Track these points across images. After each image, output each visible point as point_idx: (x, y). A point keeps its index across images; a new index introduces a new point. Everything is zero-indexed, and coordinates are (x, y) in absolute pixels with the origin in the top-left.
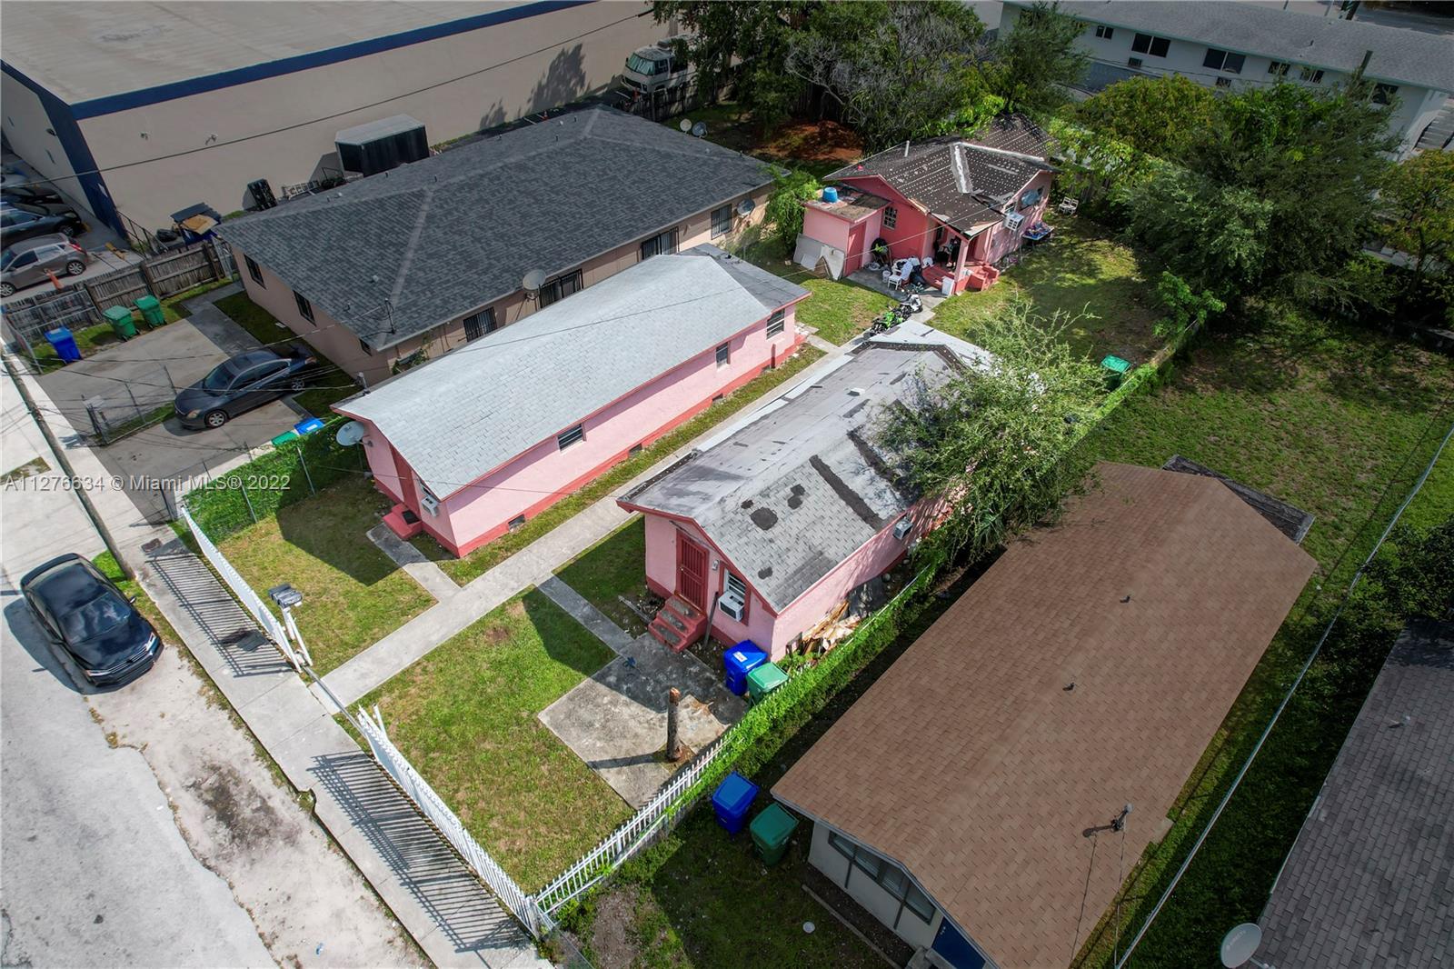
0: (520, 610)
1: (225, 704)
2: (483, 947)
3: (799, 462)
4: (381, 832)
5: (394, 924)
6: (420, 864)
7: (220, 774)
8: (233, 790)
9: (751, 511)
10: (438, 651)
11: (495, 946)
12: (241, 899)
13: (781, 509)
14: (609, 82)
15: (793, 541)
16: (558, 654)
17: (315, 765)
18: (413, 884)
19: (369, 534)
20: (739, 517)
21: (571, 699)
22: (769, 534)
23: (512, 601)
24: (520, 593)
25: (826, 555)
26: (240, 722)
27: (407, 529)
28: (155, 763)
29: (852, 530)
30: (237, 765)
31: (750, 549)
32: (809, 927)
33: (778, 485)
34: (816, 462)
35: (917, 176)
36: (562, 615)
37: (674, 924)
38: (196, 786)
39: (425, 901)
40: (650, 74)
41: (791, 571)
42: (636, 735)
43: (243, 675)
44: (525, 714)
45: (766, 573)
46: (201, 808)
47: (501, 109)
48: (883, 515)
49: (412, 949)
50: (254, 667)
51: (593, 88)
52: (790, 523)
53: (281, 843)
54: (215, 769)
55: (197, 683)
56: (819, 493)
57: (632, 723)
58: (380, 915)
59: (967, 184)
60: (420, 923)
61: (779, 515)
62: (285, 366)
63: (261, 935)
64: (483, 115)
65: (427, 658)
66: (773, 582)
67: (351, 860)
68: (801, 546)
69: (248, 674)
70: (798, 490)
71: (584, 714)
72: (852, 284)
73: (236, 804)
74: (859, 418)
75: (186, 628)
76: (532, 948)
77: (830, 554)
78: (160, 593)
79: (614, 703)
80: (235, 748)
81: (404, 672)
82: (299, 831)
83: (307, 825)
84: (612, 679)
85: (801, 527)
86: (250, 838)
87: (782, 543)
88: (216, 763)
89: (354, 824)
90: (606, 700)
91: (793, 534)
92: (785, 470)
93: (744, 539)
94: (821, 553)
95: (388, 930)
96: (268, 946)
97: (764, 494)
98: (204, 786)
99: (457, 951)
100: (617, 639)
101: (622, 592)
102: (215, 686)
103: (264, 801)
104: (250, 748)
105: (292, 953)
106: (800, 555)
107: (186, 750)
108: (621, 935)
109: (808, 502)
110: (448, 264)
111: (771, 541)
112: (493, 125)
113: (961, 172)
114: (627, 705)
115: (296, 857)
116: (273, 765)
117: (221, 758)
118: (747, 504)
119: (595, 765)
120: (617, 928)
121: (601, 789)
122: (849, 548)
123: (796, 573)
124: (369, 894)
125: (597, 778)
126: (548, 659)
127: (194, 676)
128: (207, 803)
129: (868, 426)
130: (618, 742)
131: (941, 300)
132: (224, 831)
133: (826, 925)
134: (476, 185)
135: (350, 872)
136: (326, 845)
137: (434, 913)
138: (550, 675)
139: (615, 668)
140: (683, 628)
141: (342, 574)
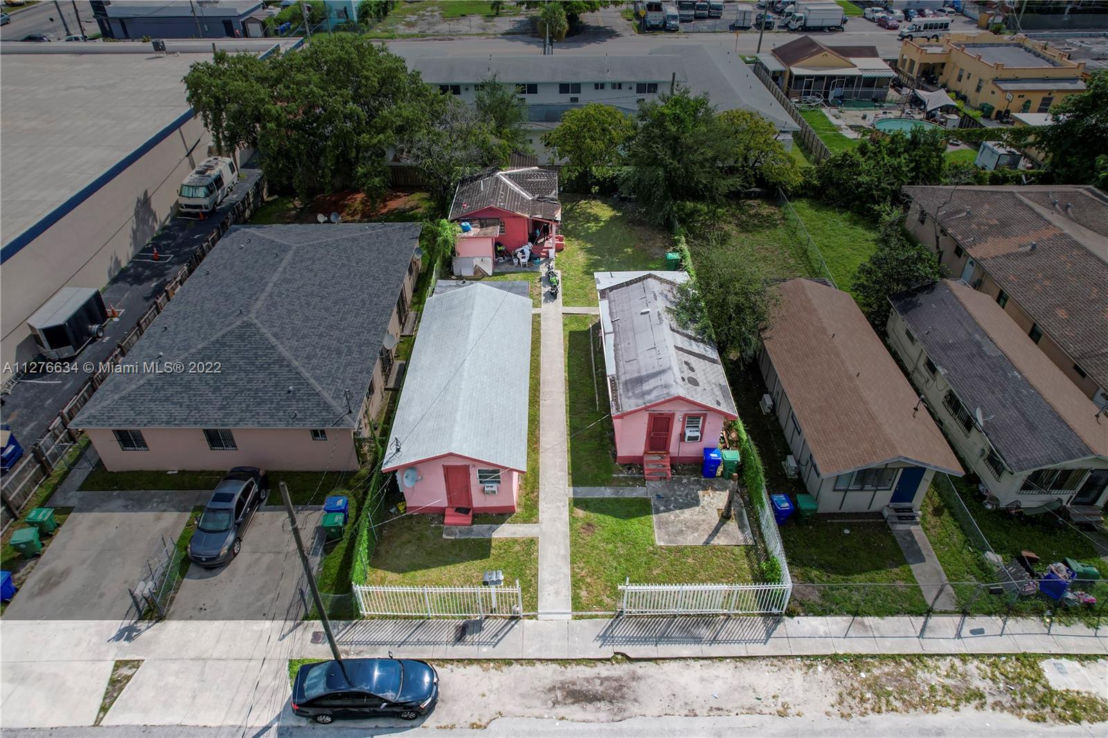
0: (580, 513)
1: (508, 662)
2: (771, 634)
4: (671, 637)
5: (728, 661)
6: (705, 632)
7: (559, 688)
8: (577, 688)
9: (686, 381)
10: (573, 555)
11: (774, 630)
12: (656, 714)
13: (692, 374)
14: (169, 212)
15: (709, 385)
16: (629, 516)
17: (600, 643)
18: (714, 641)
19: (444, 536)
21: (659, 528)
23: (571, 512)
24: (569, 505)
25: (721, 384)
26: (531, 661)
27: (467, 519)
28: (519, 714)
29: (716, 369)
30: (562, 678)
32: (847, 531)
33: (681, 365)
34: (677, 348)
36: (602, 500)
37: (810, 568)
38: (555, 703)
39: (727, 642)
40: (207, 196)
42: (704, 520)
43: (497, 643)
44: (651, 548)
45: (718, 403)
46: (576, 707)
47: (116, 259)
49: (747, 661)
50: (496, 635)
51: (163, 220)
52: (700, 378)
53: (634, 683)
54: (552, 689)
55: (475, 668)
56: (693, 361)
57: (695, 517)
58: (718, 663)
59: (527, 194)
60: (740, 650)
61: (694, 377)
63: (686, 716)
64: (107, 268)
66: (723, 405)
67: (676, 658)
68: (713, 386)
69: (499, 641)
70: (687, 363)
71: (673, 529)
72: (503, 274)
73: (587, 691)
74: (666, 321)
75: (423, 652)
76: (786, 618)
78: (376, 651)
79: (677, 516)
80: (549, 674)
81: (572, 576)
82: (634, 672)
83: (635, 667)
84: (662, 508)
86: (618, 695)
87: (708, 388)
88: (550, 686)
89: (656, 645)
90: (672, 517)
91: (706, 382)
92: (675, 357)
95: (731, 664)
96: (696, 715)
98: (560, 698)
99: (765, 644)
100: (638, 492)
101: (612, 472)
102: (489, 660)
103: (599, 678)
104: (555, 666)
105: (708, 708)
107: (524, 696)
112: (116, 274)
113: (518, 189)
114: (683, 513)
115: (649, 681)
116: (578, 661)
117: (548, 683)
118: (683, 379)
119: (707, 543)
121: (723, 549)
123: (724, 397)
124: (702, 662)
125: (714, 546)
126: (626, 521)
127: (467, 667)
128: (573, 703)
129: (671, 323)
130: (701, 528)
131: (553, 262)
132: (601, 705)
133: (849, 526)
135: (682, 663)
136: (655, 665)
137: (739, 642)
138: (637, 526)
139: (657, 503)
140: (664, 466)
141: (466, 563)
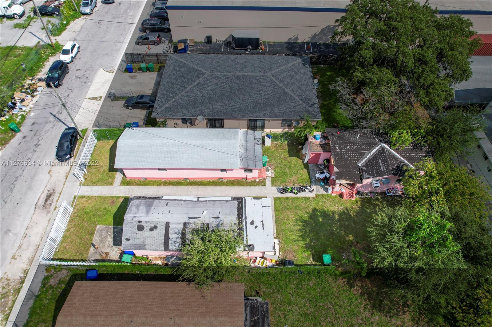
0: (121, 200)
1: (66, 178)
3: (163, 221)
7: (53, 192)
8: (51, 197)
9: (139, 224)
10: (101, 197)
12: (33, 218)
13: (147, 228)
15: (141, 237)
16: (115, 216)
20: (135, 223)
21: (105, 227)
22: (138, 232)
23: (123, 197)
24: (126, 196)
25: (146, 246)
26: (64, 184)
28: (49, 181)
29: (158, 246)
30: (56, 192)
31: (130, 232)
33: (152, 222)
34: (168, 224)
35: (347, 149)
37: (67, 285)
41: (134, 243)
42: (105, 245)
44: (97, 223)
45: (128, 240)
46: (45, 196)
47: (297, 37)
48: (171, 247)
52: (146, 233)
53: (46, 213)
54: (54, 190)
55: (69, 170)
56: (160, 231)
57: (107, 242)
58: (40, 239)
59: (364, 163)
61: (145, 230)
62: (149, 103)
63: (28, 226)
64: (290, 37)
65: (98, 197)
66: (127, 242)
68: (142, 240)
70: (156, 227)
71: (104, 233)
72: (307, 168)
73: (49, 199)
74: (192, 221)
77: (147, 247)
79: (110, 235)
80: (59, 189)
81: (92, 196)
83: (52, 213)
84: (116, 230)
85: (147, 236)
86: (44, 208)
87: (138, 236)
90: (110, 233)
91: (143, 236)
92: (157, 220)
93: (131, 229)
94: (145, 245)
95: (39, 243)
96: (26, 229)
97: (146, 222)
98: (50, 192)
102: (69, 173)
103: (52, 202)
104: (61, 190)
105: (27, 233)
106: (140, 242)
107: (55, 183)
108: (58, 279)
109: (155, 231)
110: (189, 100)
111: (137, 234)
113: (368, 157)
114: (111, 238)
116: (59, 197)
117: (56, 189)
118: (140, 222)
119: (93, 244)
120: (60, 277)
121: (87, 250)
122: (153, 249)
123: (135, 245)
124: (44, 234)
125: (90, 247)
126: (112, 216)
127: (70, 168)
128: (47, 195)
129: (193, 224)
130: (101, 243)
131: (325, 193)
132: (43, 203)
134: (220, 78)
136: (49, 219)
138: (109, 219)
139: (119, 228)
